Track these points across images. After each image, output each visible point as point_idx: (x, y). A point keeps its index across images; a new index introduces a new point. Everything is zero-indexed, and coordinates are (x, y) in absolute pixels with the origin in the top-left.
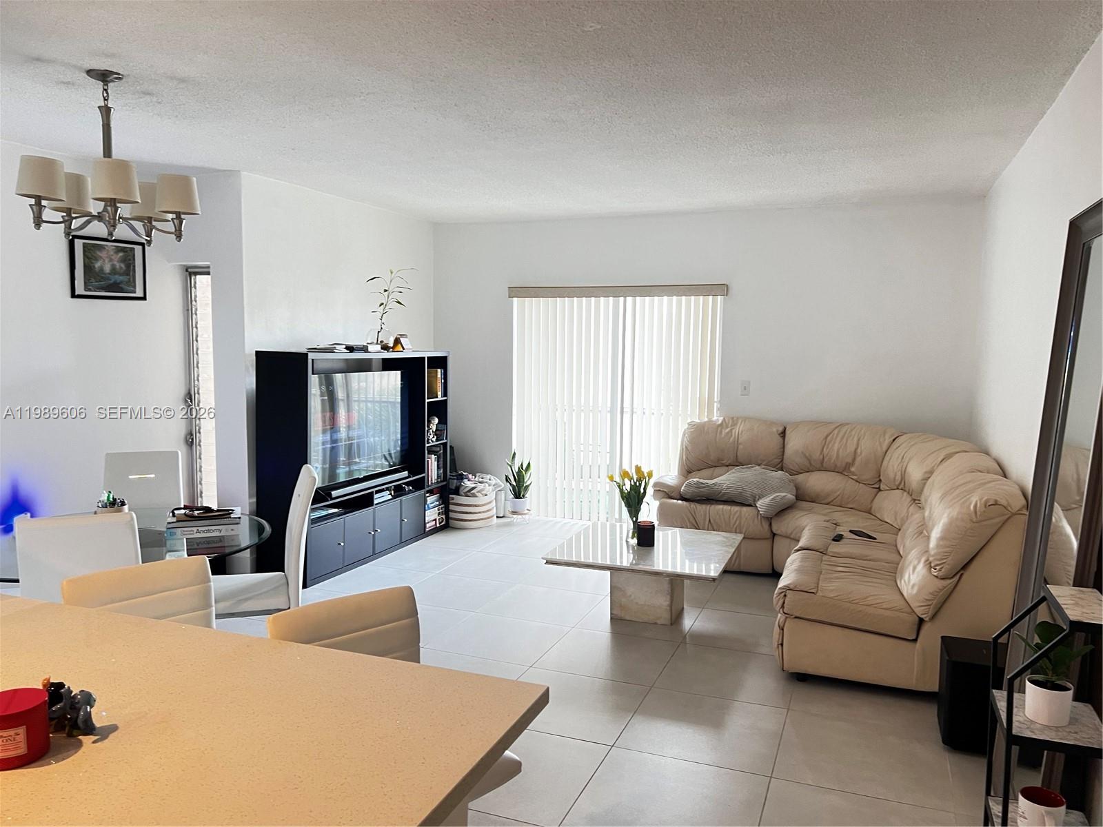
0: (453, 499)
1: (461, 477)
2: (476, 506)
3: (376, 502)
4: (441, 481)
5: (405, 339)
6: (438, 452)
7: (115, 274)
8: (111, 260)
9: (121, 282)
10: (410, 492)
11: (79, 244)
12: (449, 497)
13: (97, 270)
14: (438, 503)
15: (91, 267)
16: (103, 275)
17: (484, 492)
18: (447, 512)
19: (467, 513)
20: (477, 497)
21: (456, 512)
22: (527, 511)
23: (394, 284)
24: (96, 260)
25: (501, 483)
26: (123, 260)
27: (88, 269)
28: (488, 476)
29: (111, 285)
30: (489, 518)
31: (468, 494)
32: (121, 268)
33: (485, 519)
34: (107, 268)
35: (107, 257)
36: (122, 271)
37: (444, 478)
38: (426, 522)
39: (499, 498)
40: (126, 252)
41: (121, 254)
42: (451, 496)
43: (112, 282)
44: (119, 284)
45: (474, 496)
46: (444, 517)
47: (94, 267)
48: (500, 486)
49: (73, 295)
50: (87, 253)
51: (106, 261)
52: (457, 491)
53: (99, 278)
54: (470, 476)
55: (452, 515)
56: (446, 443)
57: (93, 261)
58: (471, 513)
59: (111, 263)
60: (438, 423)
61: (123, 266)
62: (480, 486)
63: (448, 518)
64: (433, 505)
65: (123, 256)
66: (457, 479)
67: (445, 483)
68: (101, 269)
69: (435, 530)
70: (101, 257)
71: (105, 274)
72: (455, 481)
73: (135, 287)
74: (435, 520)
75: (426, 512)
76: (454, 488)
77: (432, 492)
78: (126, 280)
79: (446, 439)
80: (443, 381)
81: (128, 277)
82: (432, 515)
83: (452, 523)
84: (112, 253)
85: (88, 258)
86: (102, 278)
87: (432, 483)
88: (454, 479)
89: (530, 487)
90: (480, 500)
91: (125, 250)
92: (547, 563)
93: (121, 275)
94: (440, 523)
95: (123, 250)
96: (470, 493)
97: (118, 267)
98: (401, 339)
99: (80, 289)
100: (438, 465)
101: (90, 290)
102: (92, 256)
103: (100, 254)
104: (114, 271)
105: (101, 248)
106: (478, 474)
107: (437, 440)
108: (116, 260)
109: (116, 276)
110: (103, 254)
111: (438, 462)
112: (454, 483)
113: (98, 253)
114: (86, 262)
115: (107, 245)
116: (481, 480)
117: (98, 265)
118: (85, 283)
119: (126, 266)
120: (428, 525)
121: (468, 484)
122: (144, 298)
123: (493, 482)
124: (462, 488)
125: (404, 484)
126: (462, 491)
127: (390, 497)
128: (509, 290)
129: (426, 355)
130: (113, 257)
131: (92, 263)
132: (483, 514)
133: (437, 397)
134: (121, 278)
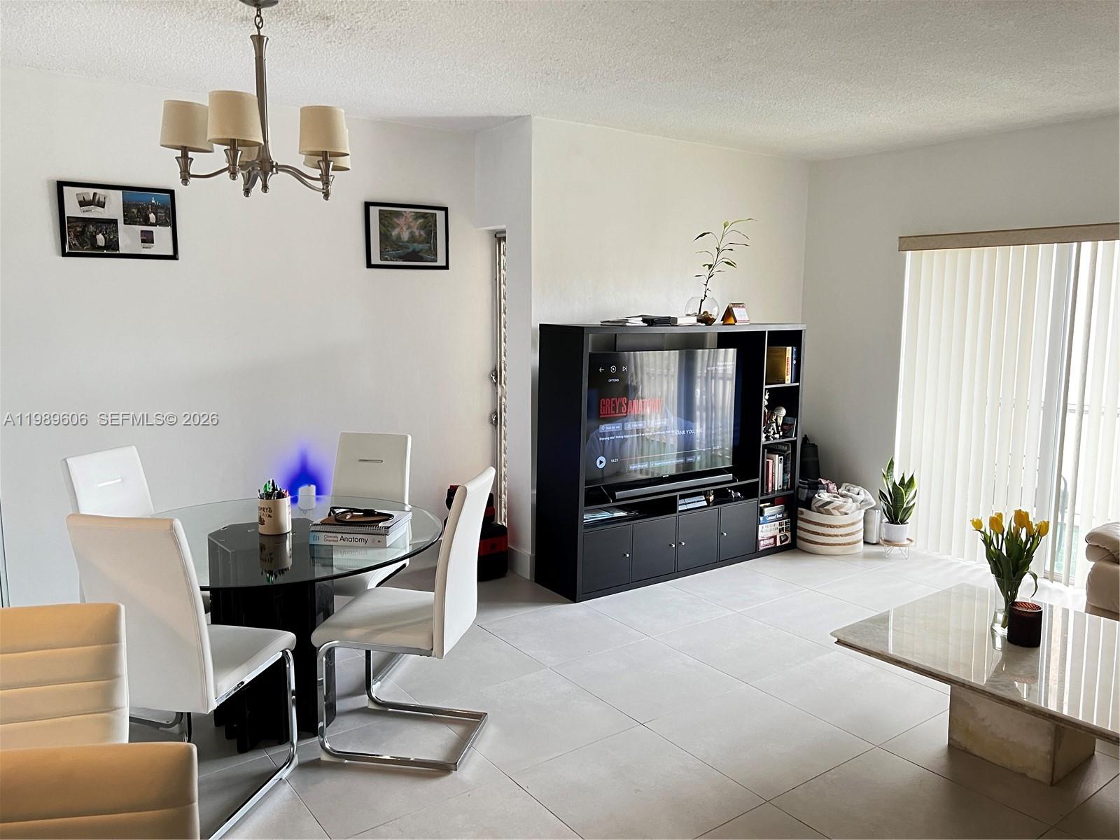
0: (802, 513)
1: (815, 487)
2: (830, 526)
3: (680, 508)
4: (788, 489)
5: (741, 309)
6: (785, 452)
7: (414, 242)
8: (409, 227)
9: (421, 250)
10: (737, 499)
11: (374, 211)
12: (797, 510)
13: (394, 238)
14: (781, 516)
15: (387, 236)
16: (401, 244)
17: (843, 510)
18: (794, 528)
19: (818, 534)
20: (833, 515)
21: (805, 530)
22: (906, 542)
23: (727, 240)
24: (394, 228)
25: (873, 500)
26: (423, 227)
27: (384, 237)
28: (857, 490)
29: (409, 254)
30: (849, 544)
31: (821, 509)
32: (420, 235)
33: (844, 544)
34: (406, 236)
35: (405, 224)
36: (421, 239)
37: (790, 485)
38: (760, 538)
39: (870, 518)
40: (427, 218)
41: (421, 221)
42: (800, 509)
43: (410, 250)
44: (418, 252)
45: (829, 513)
46: (788, 534)
47: (391, 235)
48: (871, 504)
49: (369, 265)
50: (383, 221)
51: (405, 229)
52: (808, 504)
53: (396, 246)
54: (832, 486)
55: (800, 533)
56: (796, 441)
57: (390, 229)
58: (824, 535)
59: (410, 231)
60: (786, 416)
61: (422, 233)
62: (839, 501)
63: (794, 536)
64: (773, 518)
65: (423, 222)
66: (809, 489)
67: (792, 492)
68: (399, 237)
69: (773, 551)
70: (398, 224)
71: (403, 242)
72: (807, 490)
73: (436, 255)
74: (775, 537)
75: (760, 526)
76: (804, 500)
77: (773, 502)
78: (426, 248)
79: (796, 435)
80: (794, 362)
81: (428, 245)
82: (768, 531)
83: (800, 543)
84: (411, 220)
85: (384, 226)
86: (400, 246)
87: (773, 490)
88: (804, 488)
89: (914, 510)
90: (837, 519)
91: (427, 215)
92: (839, 642)
93: (420, 243)
94: (781, 542)
95: (424, 216)
96: (823, 508)
97: (417, 234)
98: (734, 309)
99: (376, 259)
100: (784, 469)
101: (386, 260)
102: (389, 223)
103: (398, 222)
104: (412, 238)
105: (399, 214)
106: (844, 485)
107: (783, 437)
108: (416, 227)
109: (415, 245)
110: (401, 221)
111: (785, 464)
112: (804, 494)
113: (395, 220)
114: (382, 231)
115: (405, 212)
116: (844, 492)
117: (395, 233)
118: (381, 252)
119: (425, 233)
120: (762, 543)
121: (824, 496)
122: (446, 267)
123: (861, 498)
124: (814, 501)
125: (730, 488)
126: (815, 505)
127: (705, 503)
128: (900, 241)
129: (767, 329)
130: (412, 224)
131: (389, 231)
132: (841, 538)
133: (784, 383)
134: (421, 246)
